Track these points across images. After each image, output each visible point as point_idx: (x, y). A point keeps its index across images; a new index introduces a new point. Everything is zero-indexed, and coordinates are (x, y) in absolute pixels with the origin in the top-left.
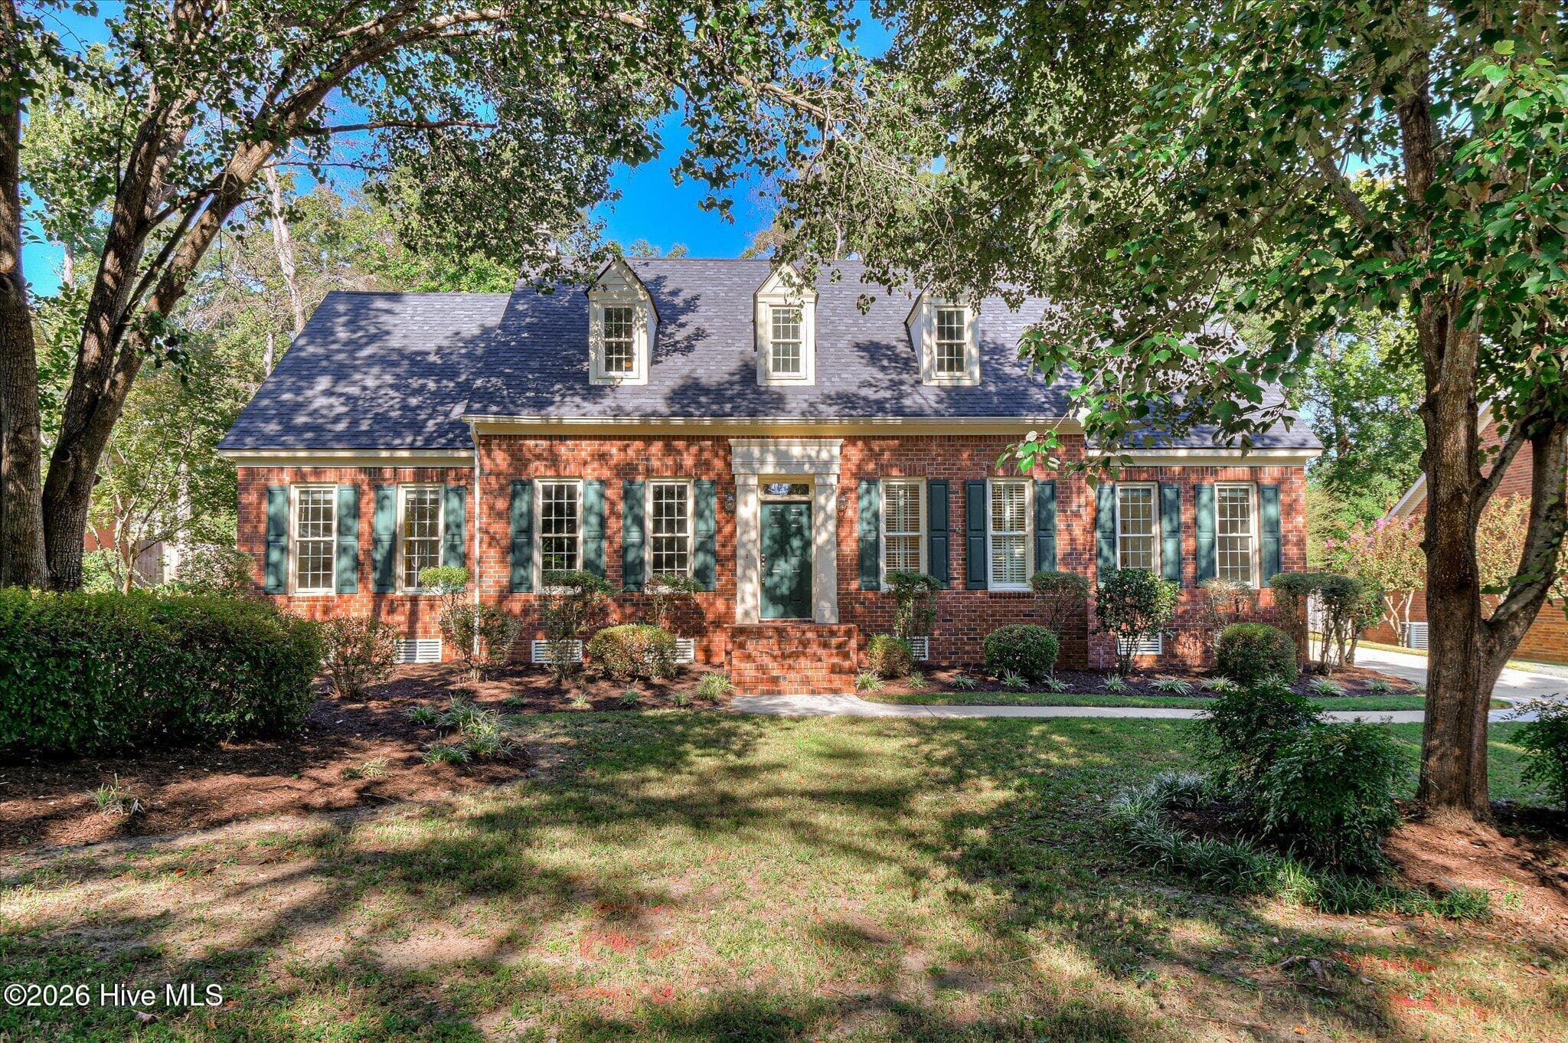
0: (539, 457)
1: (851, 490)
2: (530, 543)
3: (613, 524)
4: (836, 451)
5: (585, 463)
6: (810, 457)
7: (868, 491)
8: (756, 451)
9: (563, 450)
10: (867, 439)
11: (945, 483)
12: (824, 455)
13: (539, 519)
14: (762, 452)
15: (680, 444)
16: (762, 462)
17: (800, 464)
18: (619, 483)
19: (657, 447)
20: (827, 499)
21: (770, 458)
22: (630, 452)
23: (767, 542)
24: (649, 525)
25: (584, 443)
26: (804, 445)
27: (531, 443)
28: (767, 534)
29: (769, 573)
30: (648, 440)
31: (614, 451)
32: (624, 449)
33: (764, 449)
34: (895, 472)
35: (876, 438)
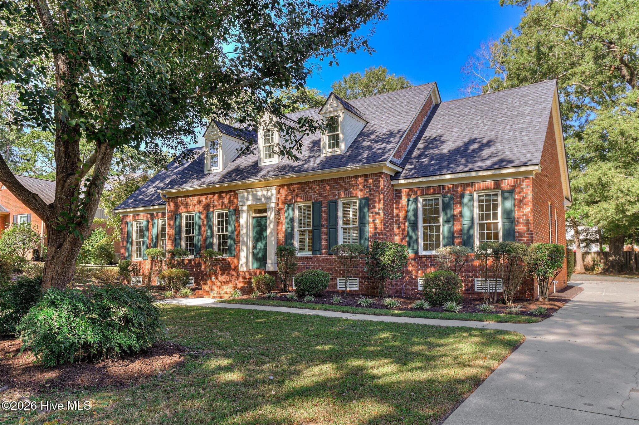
0: (182, 204)
1: (282, 209)
2: (180, 238)
3: (203, 229)
4: (274, 192)
5: (195, 205)
6: (264, 195)
7: (288, 209)
8: (246, 194)
9: (189, 200)
10: (288, 185)
11: (320, 203)
12: (269, 194)
13: (184, 229)
14: (248, 195)
15: (224, 195)
16: (248, 198)
17: (261, 199)
18: (205, 212)
19: (216, 197)
20: (271, 214)
21: (250, 197)
22: (208, 199)
23: (255, 234)
24: (215, 229)
25: (195, 197)
26: (262, 191)
27: (180, 199)
28: (255, 231)
29: (255, 248)
30: (214, 194)
31: (204, 200)
32: (206, 199)
33: (248, 193)
34: (299, 200)
35: (292, 184)
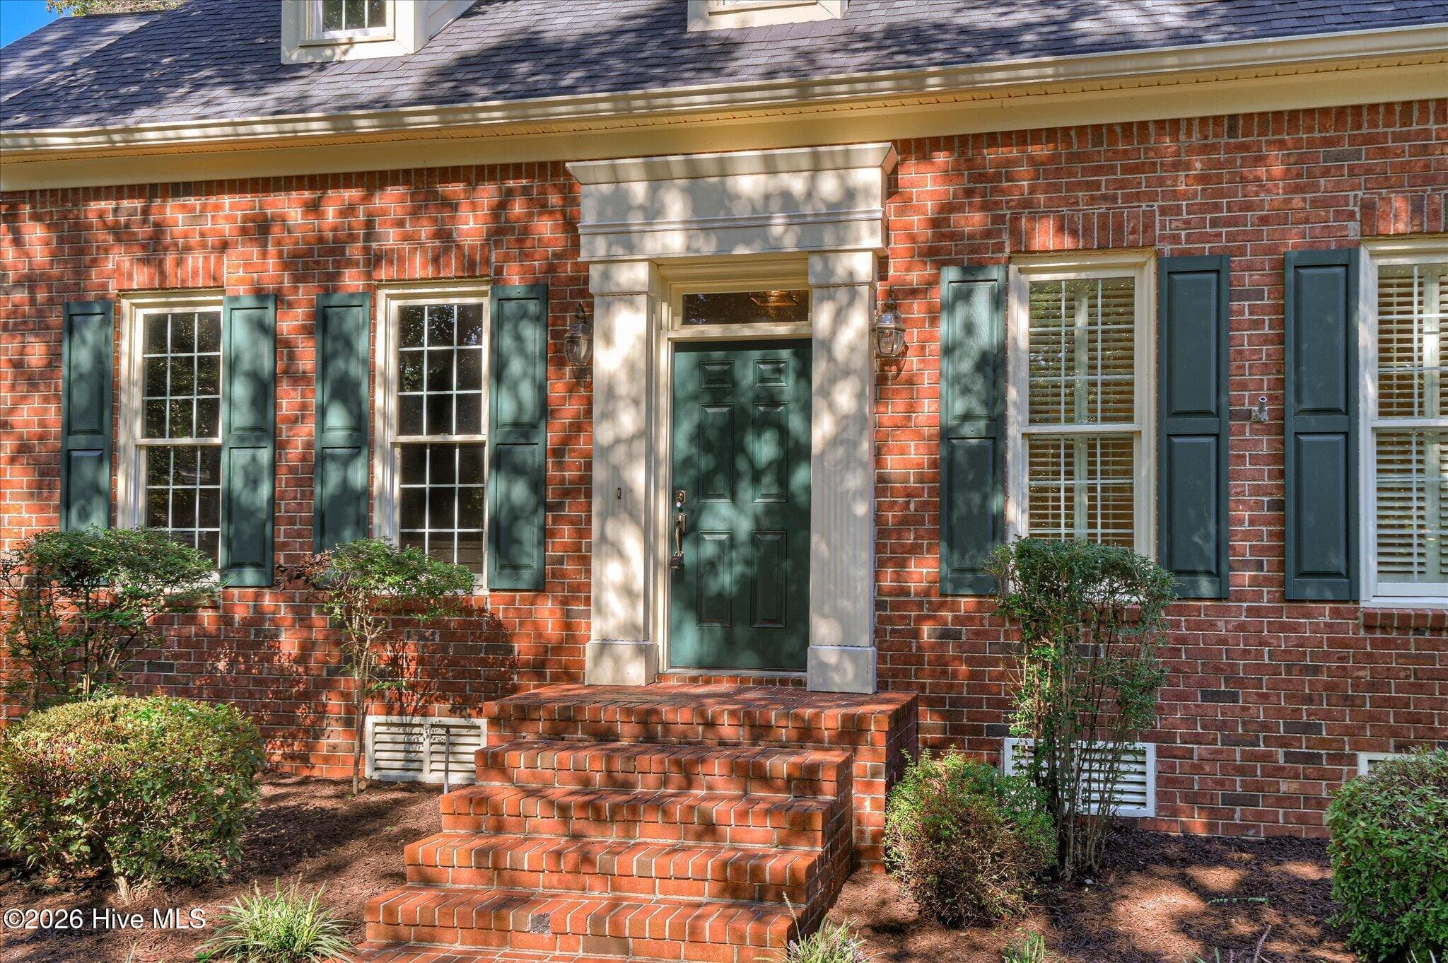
0: (121, 233)
1: (914, 293)
2: (108, 454)
3: (288, 400)
4: (869, 177)
5: (224, 246)
6: (786, 196)
7: (964, 296)
8: (639, 190)
9: (174, 213)
10: (961, 145)
11: (1217, 267)
12: (829, 185)
13: (132, 399)
14: (653, 192)
15: (455, 189)
16: (653, 212)
17: (757, 224)
18: (305, 296)
19: (391, 200)
20: (840, 318)
21: (676, 206)
22: (331, 215)
23: (682, 442)
24: (385, 402)
25: (227, 200)
26: (770, 168)
27: (106, 205)
28: (686, 427)
29: (686, 531)
30: (373, 181)
31: (295, 215)
32: (313, 208)
33: (657, 179)
34: (1045, 236)
35: (993, 139)
